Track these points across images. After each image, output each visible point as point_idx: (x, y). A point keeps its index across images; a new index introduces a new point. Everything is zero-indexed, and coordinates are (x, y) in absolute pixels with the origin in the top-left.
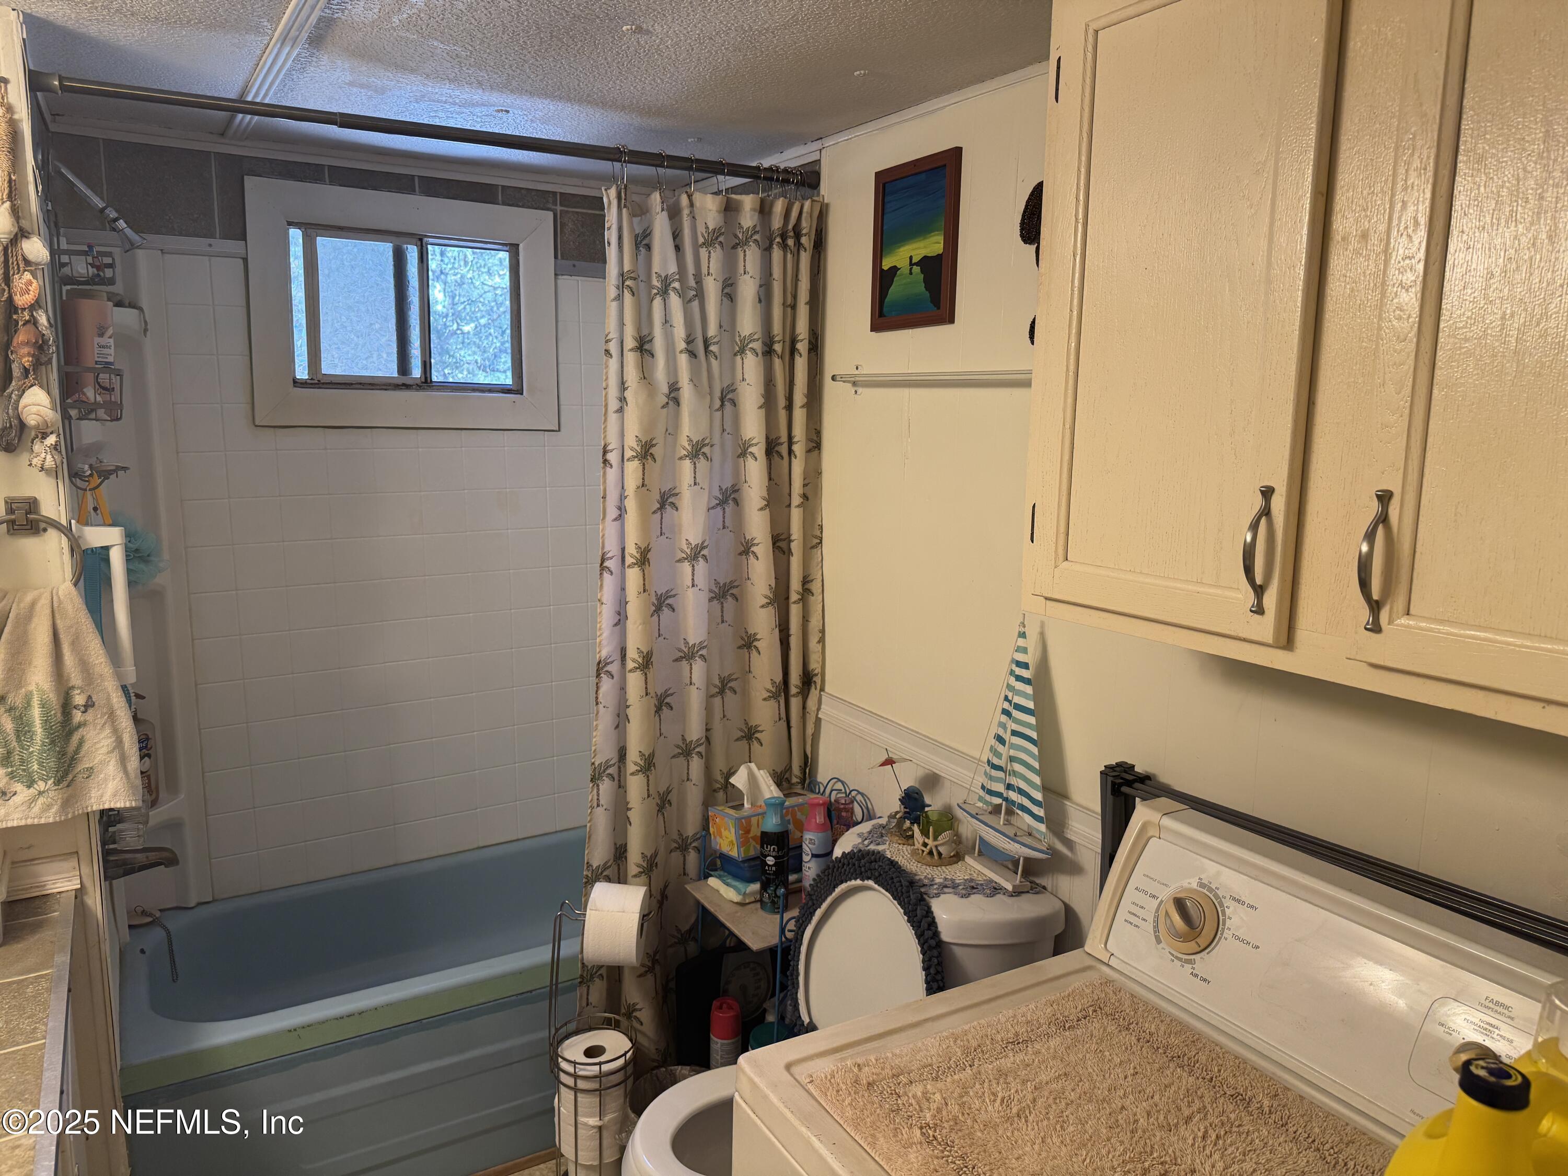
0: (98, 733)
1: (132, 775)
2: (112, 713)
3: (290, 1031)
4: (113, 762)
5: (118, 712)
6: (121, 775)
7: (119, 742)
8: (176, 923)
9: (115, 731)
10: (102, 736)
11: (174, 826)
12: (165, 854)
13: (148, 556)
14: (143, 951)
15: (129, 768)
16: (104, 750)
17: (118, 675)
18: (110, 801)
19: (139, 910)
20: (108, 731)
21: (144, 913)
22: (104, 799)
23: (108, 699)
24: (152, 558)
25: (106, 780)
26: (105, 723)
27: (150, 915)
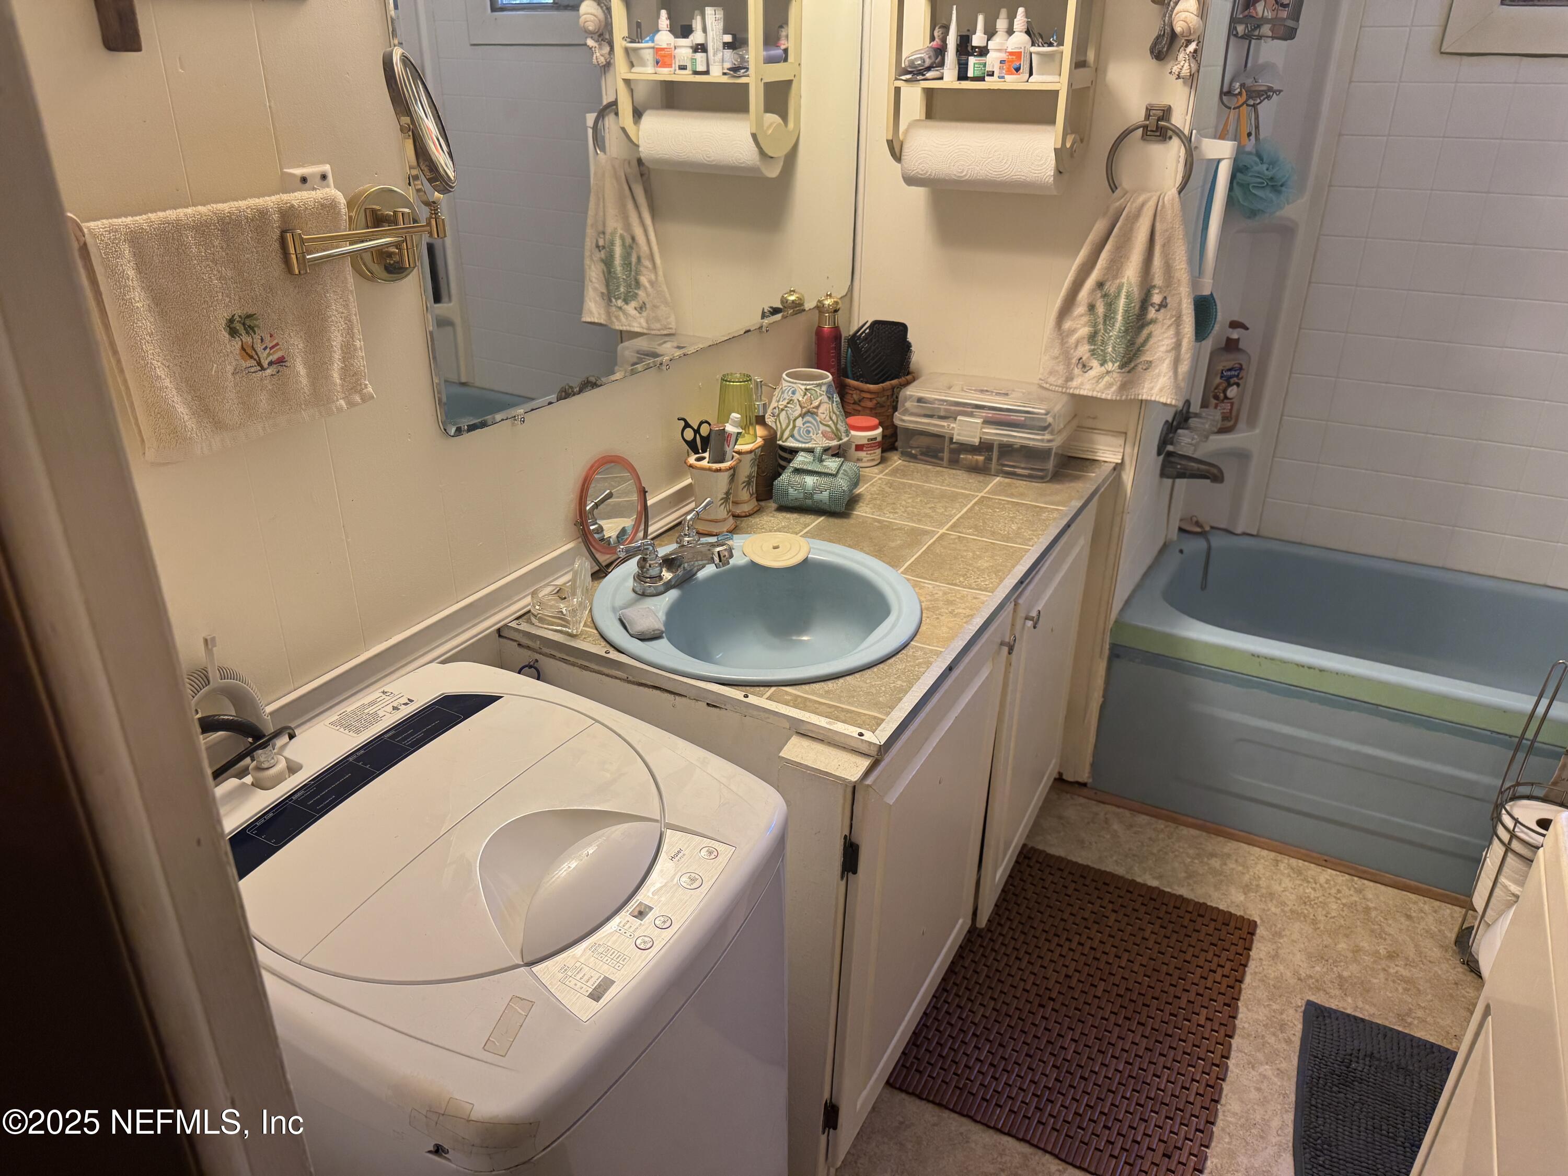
0: (1164, 333)
1: (1180, 377)
2: (1179, 317)
3: (1253, 655)
4: (1167, 361)
5: (1184, 318)
6: (1171, 374)
7: (1178, 346)
9: (1178, 334)
10: (1166, 335)
11: (1242, 456)
12: (1215, 471)
14: (1181, 551)
15: (1179, 370)
16: (1163, 349)
17: (1195, 282)
18: (1157, 395)
19: (1195, 519)
20: (1172, 332)
21: (1198, 524)
22: (1153, 392)
23: (1180, 303)
25: (1159, 375)
26: (1171, 325)
27: (1201, 526)
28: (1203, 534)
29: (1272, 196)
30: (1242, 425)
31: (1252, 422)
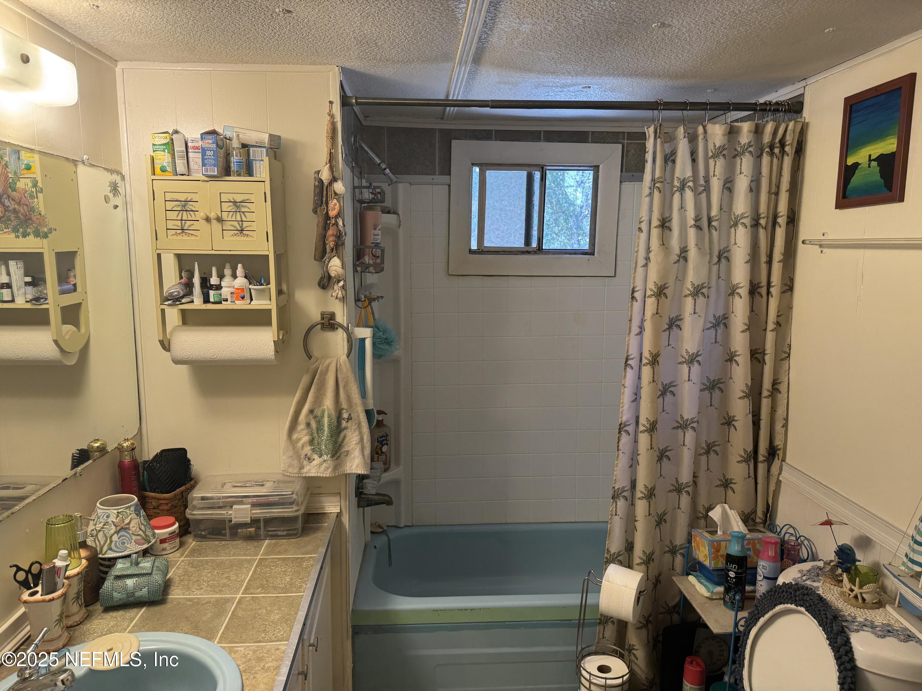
0: (353, 434)
1: (366, 458)
2: (360, 424)
3: (434, 611)
4: (358, 449)
5: (363, 424)
6: (361, 456)
7: (362, 439)
8: (394, 534)
9: (361, 433)
10: (354, 435)
11: (396, 483)
12: (387, 498)
13: (391, 342)
14: (375, 547)
15: (365, 453)
16: (354, 443)
17: (364, 404)
18: (355, 470)
19: (377, 524)
20: (357, 433)
21: (379, 526)
22: (353, 468)
23: (358, 416)
24: (393, 343)
25: (354, 458)
26: (356, 429)
27: (382, 528)
28: (384, 532)
29: (388, 347)
30: (393, 465)
31: (398, 463)
